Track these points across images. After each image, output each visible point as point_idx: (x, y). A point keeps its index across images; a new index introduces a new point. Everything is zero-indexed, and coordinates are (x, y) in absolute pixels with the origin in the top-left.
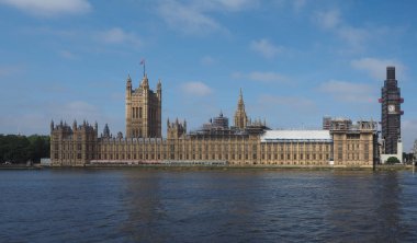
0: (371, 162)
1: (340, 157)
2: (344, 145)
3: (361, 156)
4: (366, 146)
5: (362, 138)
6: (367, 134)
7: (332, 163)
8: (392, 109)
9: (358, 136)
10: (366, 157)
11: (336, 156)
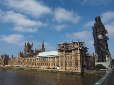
0: (79, 69)
1: (62, 65)
2: (64, 58)
3: (74, 64)
4: (76, 57)
5: (73, 52)
6: (76, 49)
7: (58, 68)
8: (100, 37)
9: (71, 51)
10: (76, 65)
11: (60, 64)
